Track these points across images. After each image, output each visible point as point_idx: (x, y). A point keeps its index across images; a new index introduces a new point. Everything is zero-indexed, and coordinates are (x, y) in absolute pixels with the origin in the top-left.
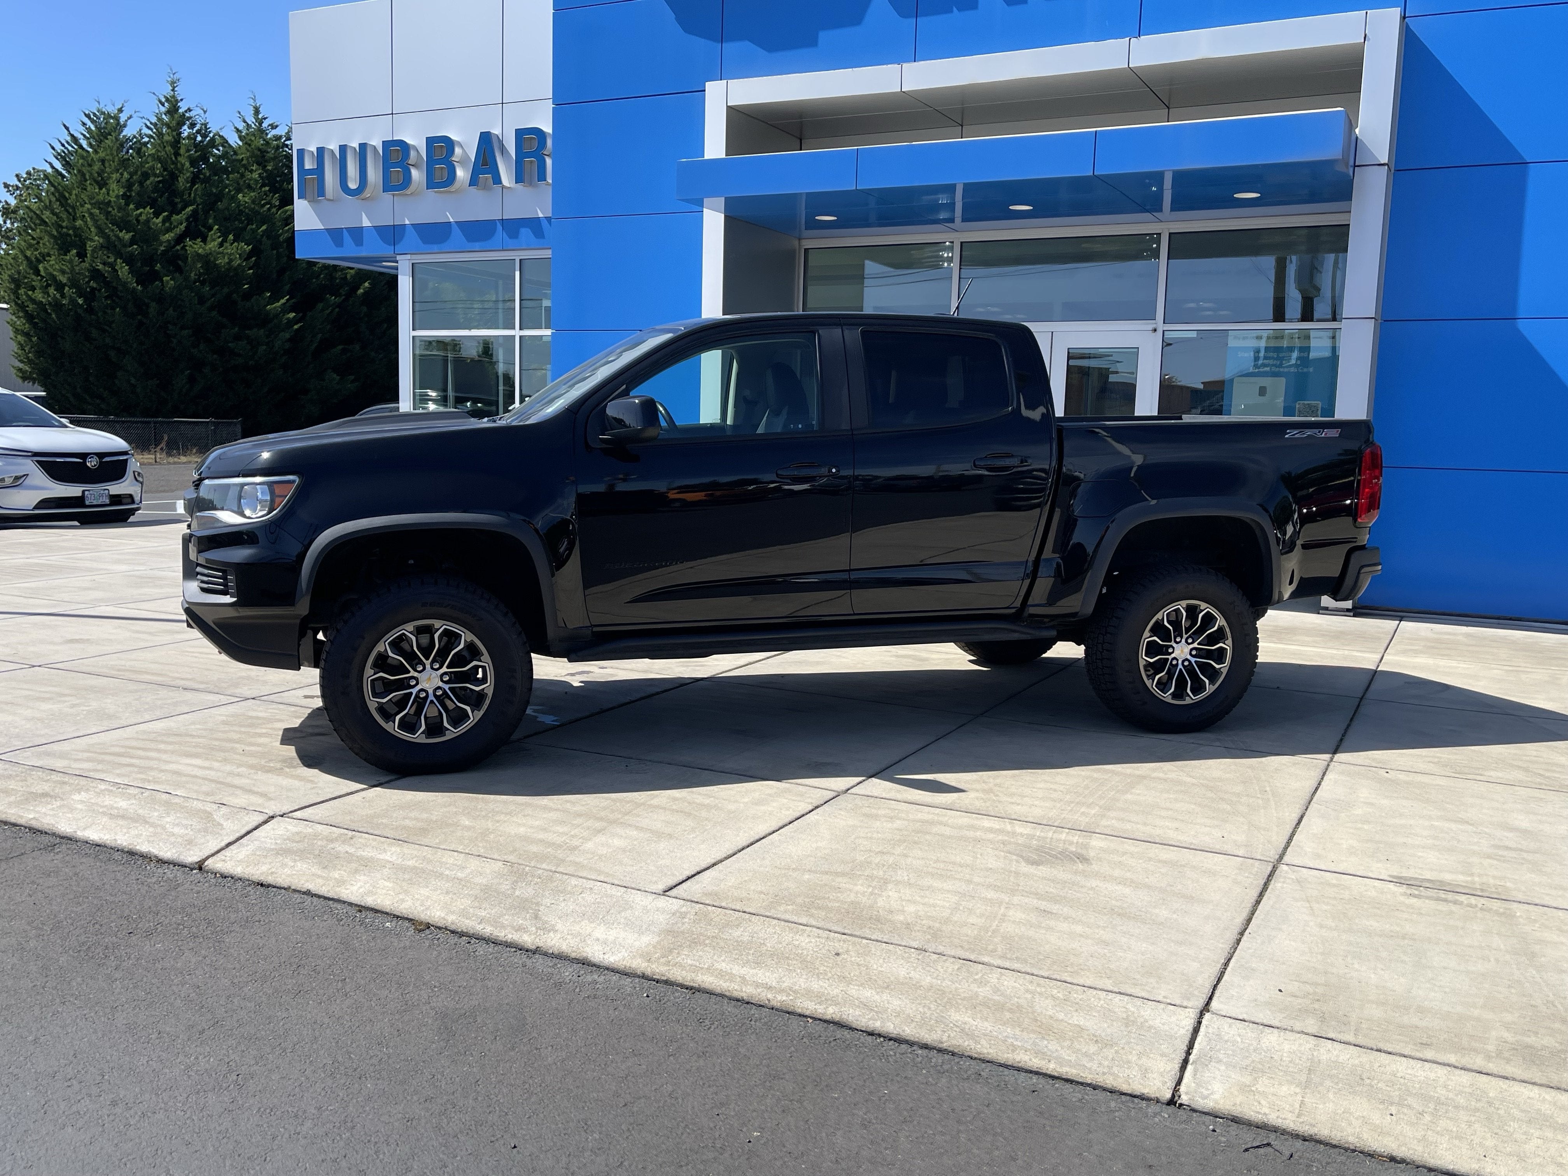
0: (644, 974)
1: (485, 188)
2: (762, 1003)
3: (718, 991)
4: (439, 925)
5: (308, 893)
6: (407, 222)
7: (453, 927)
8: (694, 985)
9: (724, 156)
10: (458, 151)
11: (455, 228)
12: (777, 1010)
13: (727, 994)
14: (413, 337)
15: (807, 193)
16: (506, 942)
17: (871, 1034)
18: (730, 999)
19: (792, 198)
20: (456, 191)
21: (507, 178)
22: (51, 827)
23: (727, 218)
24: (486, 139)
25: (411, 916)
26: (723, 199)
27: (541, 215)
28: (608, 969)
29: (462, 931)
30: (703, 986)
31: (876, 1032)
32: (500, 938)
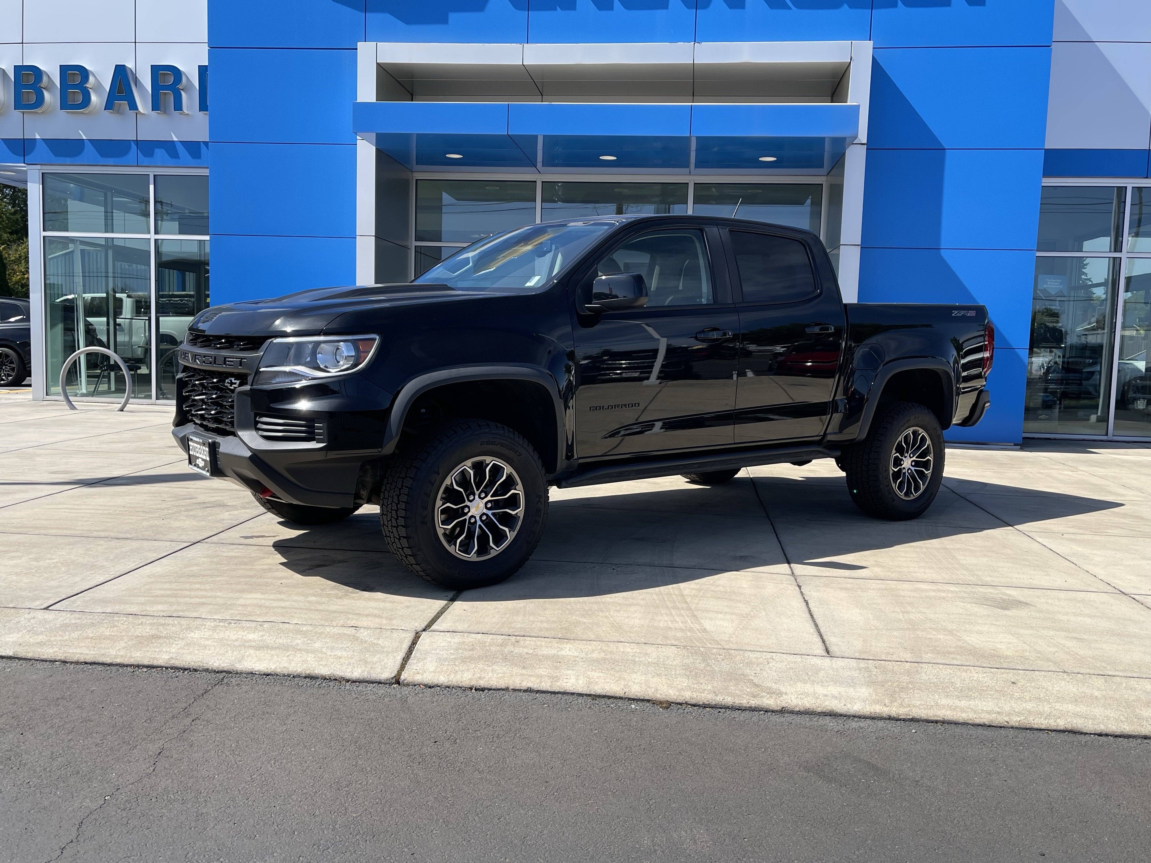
0: (890, 716)
1: (119, 112)
2: (1002, 725)
3: (961, 721)
4: (678, 701)
5: (529, 690)
6: (38, 137)
7: (693, 702)
8: (938, 719)
9: (374, 100)
10: (91, 79)
11: (88, 145)
12: (1017, 728)
13: (970, 722)
14: (44, 237)
15: (417, 134)
16: (751, 707)
17: (1100, 735)
18: (974, 725)
19: (406, 137)
20: (90, 113)
21: (143, 105)
22: (199, 664)
23: (377, 150)
24: (120, 71)
25: (647, 698)
26: (375, 134)
27: (175, 139)
28: (854, 716)
29: (704, 704)
30: (946, 718)
31: (1104, 733)
32: (744, 705)
